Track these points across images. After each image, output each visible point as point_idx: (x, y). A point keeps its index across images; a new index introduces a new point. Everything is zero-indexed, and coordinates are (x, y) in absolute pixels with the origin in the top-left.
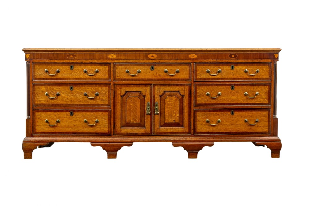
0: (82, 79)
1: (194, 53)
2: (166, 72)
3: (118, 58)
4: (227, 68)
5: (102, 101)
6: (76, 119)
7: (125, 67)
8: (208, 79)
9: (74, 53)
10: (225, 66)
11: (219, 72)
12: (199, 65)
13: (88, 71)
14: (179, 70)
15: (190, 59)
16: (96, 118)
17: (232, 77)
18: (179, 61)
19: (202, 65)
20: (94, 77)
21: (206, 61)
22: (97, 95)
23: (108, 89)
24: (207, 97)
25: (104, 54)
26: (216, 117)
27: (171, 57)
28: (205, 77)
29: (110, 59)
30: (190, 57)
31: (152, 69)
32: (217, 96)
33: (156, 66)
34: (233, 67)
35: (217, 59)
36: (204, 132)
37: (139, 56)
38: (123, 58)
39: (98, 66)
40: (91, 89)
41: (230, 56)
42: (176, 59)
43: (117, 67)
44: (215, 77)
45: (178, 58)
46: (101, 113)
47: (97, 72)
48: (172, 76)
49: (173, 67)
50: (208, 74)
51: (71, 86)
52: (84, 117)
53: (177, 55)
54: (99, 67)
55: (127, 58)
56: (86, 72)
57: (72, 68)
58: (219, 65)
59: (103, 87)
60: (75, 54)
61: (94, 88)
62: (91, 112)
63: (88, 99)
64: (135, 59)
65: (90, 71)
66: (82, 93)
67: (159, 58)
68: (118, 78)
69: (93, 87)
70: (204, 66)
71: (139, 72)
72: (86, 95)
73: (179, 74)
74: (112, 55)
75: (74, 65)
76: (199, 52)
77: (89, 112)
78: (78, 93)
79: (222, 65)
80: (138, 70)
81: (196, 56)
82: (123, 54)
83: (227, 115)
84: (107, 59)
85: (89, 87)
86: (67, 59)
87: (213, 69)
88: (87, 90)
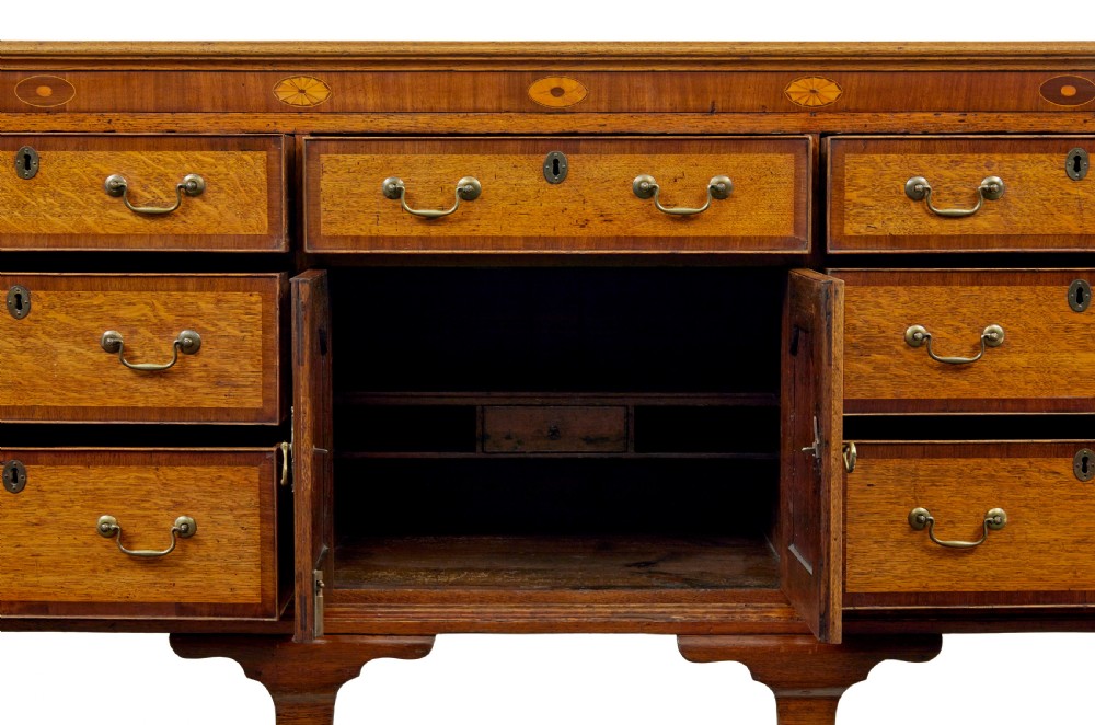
0: (96, 236)
1: (818, 68)
2: (647, 193)
3: (338, 100)
4: (1044, 168)
5: (218, 384)
6: (42, 513)
7: (379, 159)
8: (914, 239)
9: (59, 67)
10: (1026, 156)
11: (988, 194)
12: (856, 151)
13: (136, 189)
14: (727, 179)
15: (795, 109)
16: (178, 506)
17: (1069, 223)
18: (725, 123)
19: (876, 152)
20: (177, 226)
21: (898, 120)
22: (191, 349)
23: (259, 308)
24: (910, 355)
25: (251, 77)
26: (976, 491)
27: (677, 98)
28: (894, 228)
29: (285, 108)
30: (794, 97)
31: (556, 171)
32: (976, 348)
33: (577, 152)
34: (1077, 159)
35: (965, 112)
36: (894, 589)
37: (475, 88)
38: (371, 101)
39: (198, 155)
40: (147, 310)
41: (1051, 91)
42: (709, 107)
43: (324, 157)
44: (965, 227)
45: (719, 106)
46: (213, 470)
47: (194, 192)
48: (685, 218)
49: (694, 158)
50: (916, 208)
51: (17, 290)
52: (97, 500)
53: (710, 83)
54: (207, 157)
55: (393, 102)
56: (118, 191)
57: (28, 167)
58: (988, 151)
59: (229, 296)
60: (67, 78)
61: (165, 304)
62: (145, 464)
63: (129, 373)
64: (444, 106)
65: (145, 188)
66: (87, 337)
67: (599, 101)
68: (334, 230)
69: (163, 296)
70: (893, 156)
71: (469, 196)
72: (114, 348)
73: (729, 207)
74: (302, 82)
75: (43, 148)
76: (850, 68)
77: (128, 464)
78: (67, 333)
79: (1013, 151)
80: (463, 181)
81: (830, 92)
82: (370, 76)
83: (1051, 479)
84: (272, 106)
85: (131, 296)
86: (17, 110)
87: (947, 173)
88: (125, 313)
